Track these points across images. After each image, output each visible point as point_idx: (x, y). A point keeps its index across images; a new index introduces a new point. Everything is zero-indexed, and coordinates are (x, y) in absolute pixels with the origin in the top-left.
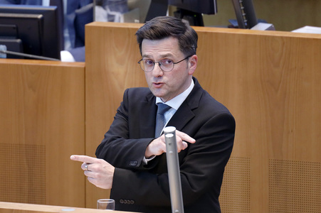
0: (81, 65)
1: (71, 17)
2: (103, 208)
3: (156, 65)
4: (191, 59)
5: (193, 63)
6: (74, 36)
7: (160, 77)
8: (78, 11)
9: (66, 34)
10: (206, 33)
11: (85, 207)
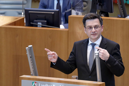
0: (67, 30)
1: (64, 13)
2: (74, 79)
3: (93, 28)
4: (102, 26)
5: (102, 28)
6: (64, 20)
7: (95, 32)
8: (66, 11)
9: (62, 19)
10: (110, 19)
11: (68, 78)
